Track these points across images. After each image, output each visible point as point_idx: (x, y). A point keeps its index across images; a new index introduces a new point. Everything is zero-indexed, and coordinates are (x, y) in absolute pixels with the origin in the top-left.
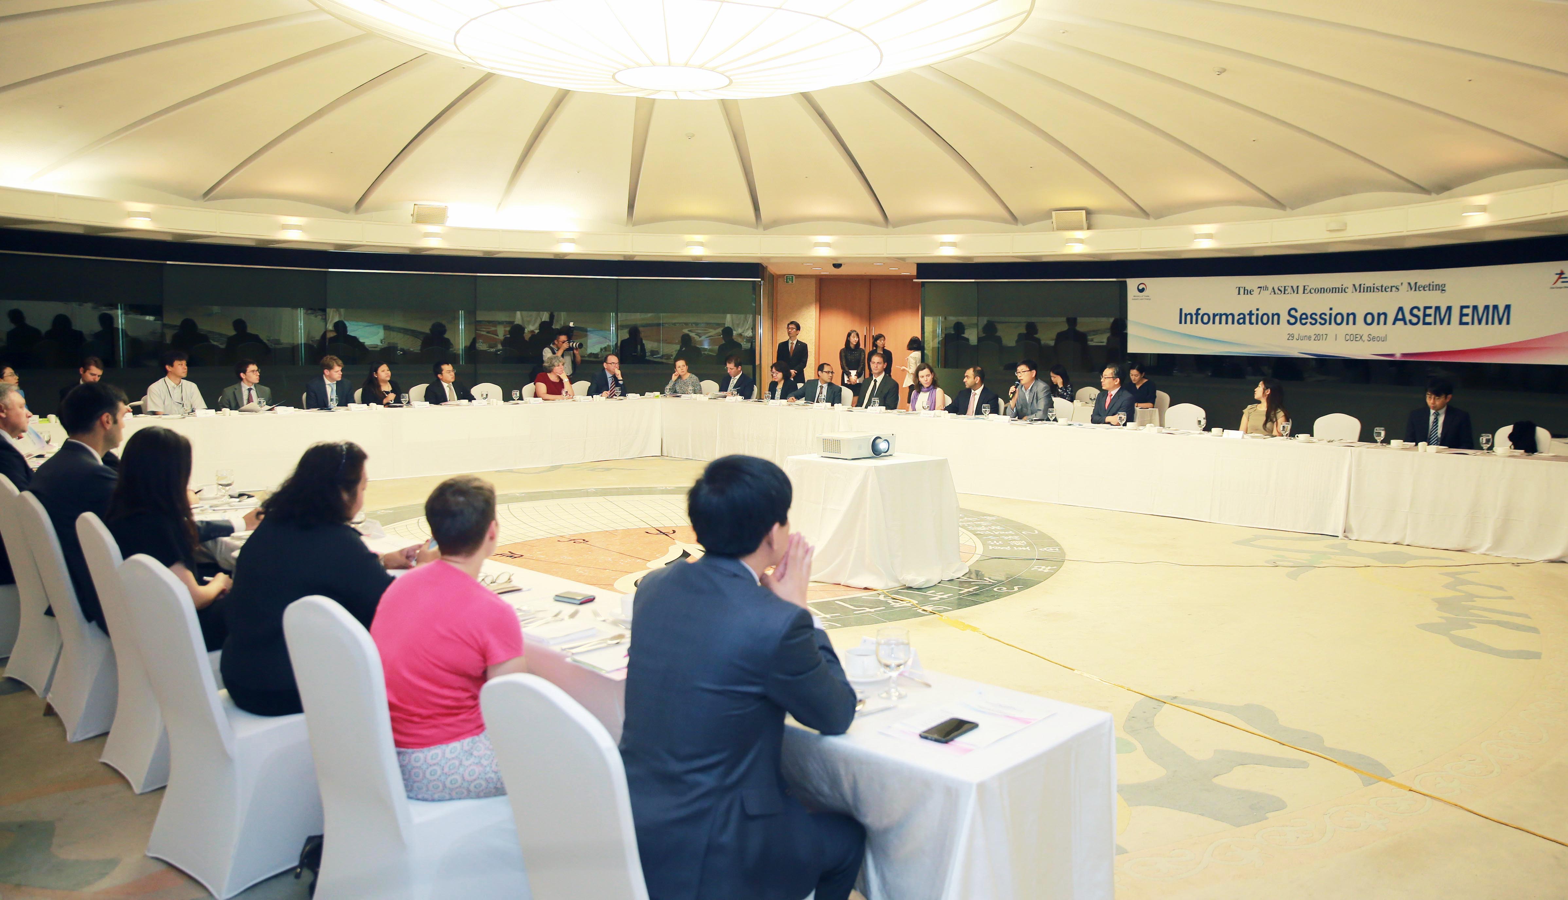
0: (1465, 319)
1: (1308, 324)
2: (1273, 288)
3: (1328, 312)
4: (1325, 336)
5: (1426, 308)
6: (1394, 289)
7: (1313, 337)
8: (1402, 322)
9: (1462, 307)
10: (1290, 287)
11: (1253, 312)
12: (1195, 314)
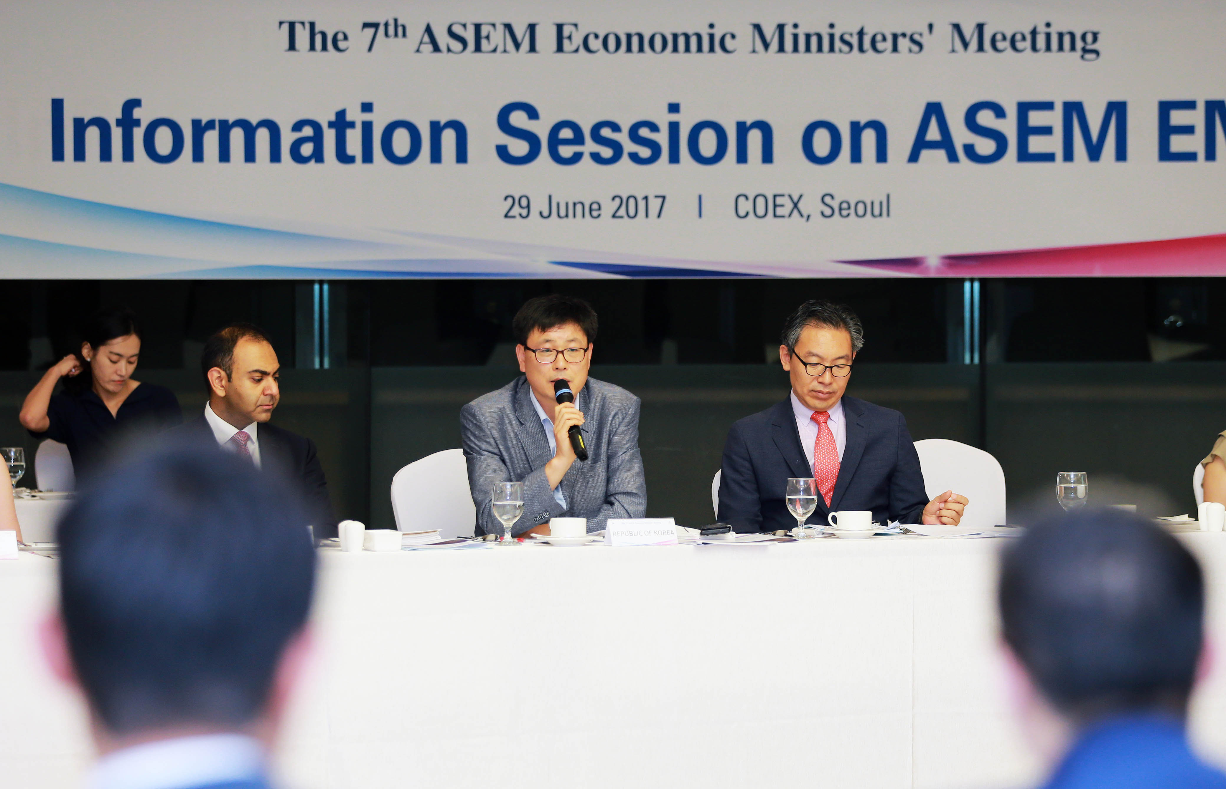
0: (1178, 144)
1: (586, 160)
2: (428, 30)
3: (663, 119)
4: (655, 205)
5: (1024, 108)
6: (904, 44)
7: (609, 207)
8: (941, 154)
9: (1165, 108)
10: (500, 28)
11: (349, 118)
12: (119, 123)
